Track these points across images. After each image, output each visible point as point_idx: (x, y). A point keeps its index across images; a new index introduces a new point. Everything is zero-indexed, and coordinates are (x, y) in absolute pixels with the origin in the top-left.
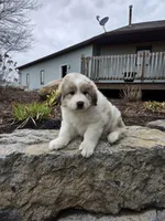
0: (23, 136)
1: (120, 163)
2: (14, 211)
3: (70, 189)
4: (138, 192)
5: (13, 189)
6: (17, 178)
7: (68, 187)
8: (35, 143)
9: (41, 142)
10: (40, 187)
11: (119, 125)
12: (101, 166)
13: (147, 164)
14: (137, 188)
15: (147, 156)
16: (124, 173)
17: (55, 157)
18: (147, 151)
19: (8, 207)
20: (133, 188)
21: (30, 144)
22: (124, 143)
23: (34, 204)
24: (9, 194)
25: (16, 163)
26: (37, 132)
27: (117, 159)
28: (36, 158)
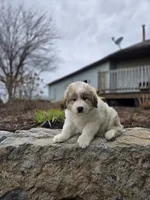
0: (36, 132)
2: (23, 193)
3: (69, 179)
4: (136, 189)
5: (23, 172)
6: (27, 164)
7: (67, 176)
8: (44, 137)
9: (48, 137)
10: (44, 174)
12: (97, 159)
13: (144, 161)
14: (135, 185)
17: (56, 148)
18: (142, 148)
19: (18, 188)
20: (131, 184)
21: (39, 138)
23: (39, 189)
24: (19, 177)
25: (27, 151)
27: (112, 154)
28: (41, 148)
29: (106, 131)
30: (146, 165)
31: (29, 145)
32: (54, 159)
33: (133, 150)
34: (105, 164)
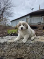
1: (34, 46)
4: (39, 55)
5: (4, 51)
6: (5, 48)
7: (19, 52)
9: (13, 39)
10: (11, 51)
11: (34, 35)
12: (28, 46)
13: (42, 47)
15: (42, 44)
16: (35, 49)
17: (16, 43)
18: (42, 43)
19: (2, 56)
20: (38, 53)
21: (10, 39)
22: (35, 40)
23: (10, 56)
24: (3, 52)
25: (5, 44)
26: (12, 36)
27: (33, 45)
29: (31, 37)
30: (43, 48)
31: (6, 42)
32: (15, 47)
33: (39, 43)
34: (31, 48)
